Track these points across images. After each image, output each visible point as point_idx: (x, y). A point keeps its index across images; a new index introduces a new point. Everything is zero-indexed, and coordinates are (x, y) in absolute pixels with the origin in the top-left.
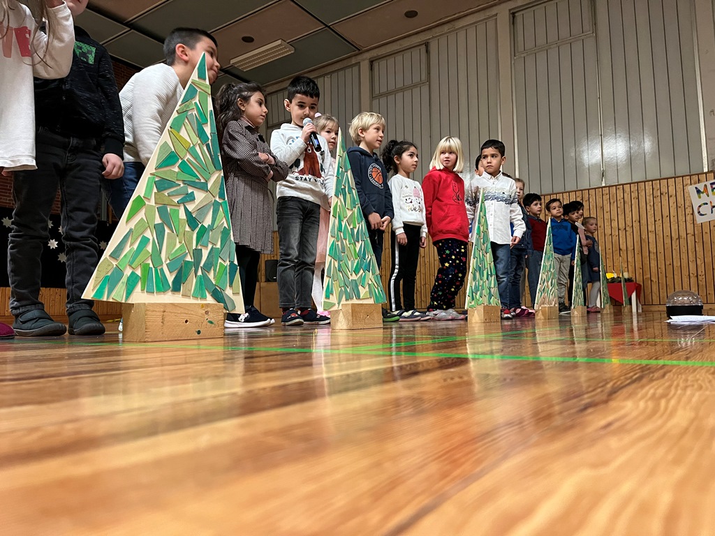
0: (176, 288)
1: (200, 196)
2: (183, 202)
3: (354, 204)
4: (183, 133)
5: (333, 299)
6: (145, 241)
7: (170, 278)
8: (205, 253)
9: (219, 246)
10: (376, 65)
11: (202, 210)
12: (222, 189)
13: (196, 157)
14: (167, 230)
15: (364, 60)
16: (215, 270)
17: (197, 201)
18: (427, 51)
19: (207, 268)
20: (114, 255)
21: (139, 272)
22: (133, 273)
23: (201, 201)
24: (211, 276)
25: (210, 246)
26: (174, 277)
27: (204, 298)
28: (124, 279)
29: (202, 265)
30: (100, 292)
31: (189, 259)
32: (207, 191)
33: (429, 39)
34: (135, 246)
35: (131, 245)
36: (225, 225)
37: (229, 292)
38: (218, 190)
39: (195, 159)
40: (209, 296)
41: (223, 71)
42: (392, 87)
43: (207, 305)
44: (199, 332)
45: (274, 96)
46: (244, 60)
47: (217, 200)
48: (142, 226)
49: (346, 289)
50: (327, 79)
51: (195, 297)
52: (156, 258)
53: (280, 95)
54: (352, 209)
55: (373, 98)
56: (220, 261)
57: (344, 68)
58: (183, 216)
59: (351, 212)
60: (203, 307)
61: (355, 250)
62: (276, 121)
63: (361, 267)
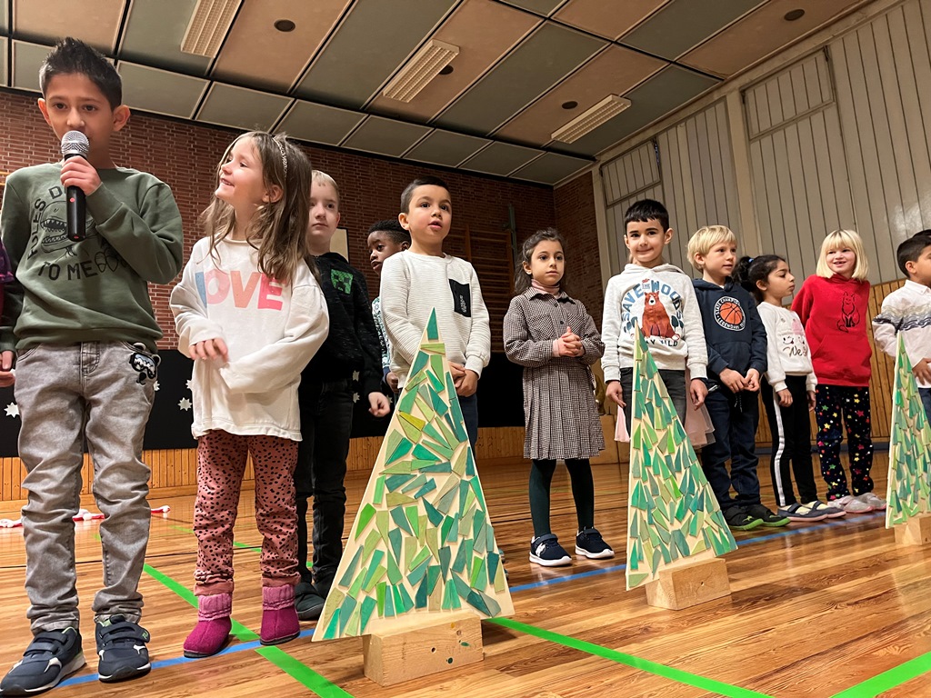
0: (421, 603)
1: (442, 481)
2: (421, 494)
3: (667, 419)
4: (416, 413)
5: (645, 567)
6: (379, 555)
7: (413, 593)
8: (454, 550)
9: (471, 536)
10: (750, 95)
11: (446, 498)
12: (469, 463)
13: (433, 435)
14: (404, 535)
15: (731, 92)
16: (469, 569)
17: (439, 489)
18: (828, 58)
19: (458, 568)
20: (344, 583)
21: (374, 596)
22: (367, 598)
23: (444, 487)
24: (464, 577)
25: (460, 540)
26: (417, 589)
27: (457, 606)
28: (358, 608)
29: (451, 566)
30: (331, 630)
31: (434, 563)
32: (451, 471)
33: (828, 41)
34: (367, 566)
35: (363, 565)
36: (478, 507)
37: (490, 592)
38: (465, 466)
39: (433, 437)
40: (464, 603)
41: (543, 149)
42: (777, 120)
43: (459, 623)
44: (450, 661)
45: (612, 166)
46: (568, 130)
47: (465, 478)
48: (374, 539)
49: (663, 548)
50: (681, 129)
51: (446, 608)
52: (393, 571)
53: (619, 162)
54: (665, 428)
55: (750, 140)
56: (475, 554)
57: (703, 110)
58: (422, 511)
59: (664, 433)
60: (453, 625)
61: (675, 486)
62: (617, 197)
63: (687, 508)
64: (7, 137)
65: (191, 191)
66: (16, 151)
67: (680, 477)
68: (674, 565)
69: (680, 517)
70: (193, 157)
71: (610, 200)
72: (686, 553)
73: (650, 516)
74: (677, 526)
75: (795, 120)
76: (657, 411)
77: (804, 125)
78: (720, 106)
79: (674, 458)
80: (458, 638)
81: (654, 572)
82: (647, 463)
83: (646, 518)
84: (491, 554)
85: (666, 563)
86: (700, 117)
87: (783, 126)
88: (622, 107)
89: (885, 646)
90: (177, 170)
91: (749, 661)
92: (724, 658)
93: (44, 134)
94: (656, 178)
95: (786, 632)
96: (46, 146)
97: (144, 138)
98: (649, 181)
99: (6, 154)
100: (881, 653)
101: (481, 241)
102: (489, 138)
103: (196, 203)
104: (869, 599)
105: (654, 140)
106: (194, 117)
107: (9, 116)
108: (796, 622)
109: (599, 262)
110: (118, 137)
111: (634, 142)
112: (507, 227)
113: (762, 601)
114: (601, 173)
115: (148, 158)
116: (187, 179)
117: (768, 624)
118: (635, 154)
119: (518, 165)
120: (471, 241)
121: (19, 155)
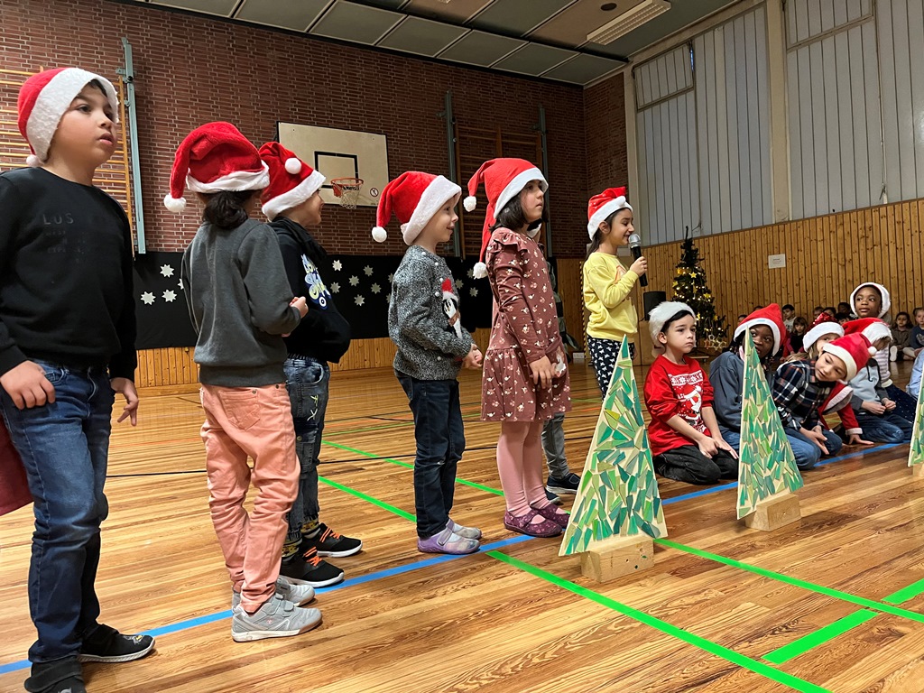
0: (616, 531)
1: (629, 453)
2: (617, 462)
3: (764, 397)
4: (614, 409)
5: (748, 504)
6: (594, 502)
7: (612, 525)
8: (635, 497)
9: (644, 488)
10: (790, 2)
11: (631, 465)
12: (644, 440)
13: (624, 423)
14: (608, 489)
16: (643, 509)
17: (627, 458)
19: (637, 509)
20: (576, 520)
21: (591, 528)
22: (588, 529)
23: (630, 457)
24: (640, 514)
25: (638, 490)
26: (614, 523)
27: (636, 533)
28: (583, 536)
29: (633, 507)
30: (569, 550)
31: (624, 506)
32: (634, 446)
34: (588, 509)
35: (585, 509)
36: (649, 469)
37: (654, 522)
38: (642, 442)
39: (624, 425)
40: (640, 531)
41: (577, 50)
42: (816, 30)
43: (641, 544)
44: (636, 567)
45: (644, 68)
46: (604, 33)
47: (642, 450)
48: (591, 493)
49: (760, 489)
50: (718, 33)
51: (630, 534)
52: (601, 513)
53: (652, 65)
54: (763, 404)
55: (787, 50)
56: (646, 499)
57: (742, 14)
58: (617, 473)
59: (762, 407)
60: (638, 546)
61: (768, 445)
62: (648, 101)
63: (774, 460)
64: (52, 38)
65: (233, 93)
66: (63, 52)
67: (771, 438)
68: (765, 501)
69: (769, 467)
70: (233, 58)
71: (641, 104)
72: (773, 492)
73: (753, 468)
74: (769, 473)
75: (833, 32)
76: (758, 391)
77: (841, 37)
78: (760, 12)
79: (767, 425)
80: (641, 553)
81: (754, 506)
82: (751, 431)
83: (750, 469)
84: (655, 498)
85: (761, 499)
86: (739, 21)
87: (821, 37)
88: (662, 9)
89: (916, 563)
90: (217, 70)
91: (831, 571)
92: (814, 569)
93: (90, 34)
94: (689, 83)
95: (850, 550)
96: (91, 48)
97: (184, 37)
98: (682, 86)
99: (54, 56)
100: (914, 568)
101: (511, 143)
102: (524, 38)
103: (237, 106)
104: (900, 526)
105: (690, 44)
106: (233, 16)
107: (54, 16)
108: (855, 543)
109: (626, 166)
110: (159, 37)
111: (670, 43)
112: (537, 129)
113: (826, 526)
114: (633, 75)
115: (189, 58)
116: (228, 80)
117: (835, 544)
118: (669, 56)
119: (551, 65)
120: (503, 143)
121: (66, 57)
